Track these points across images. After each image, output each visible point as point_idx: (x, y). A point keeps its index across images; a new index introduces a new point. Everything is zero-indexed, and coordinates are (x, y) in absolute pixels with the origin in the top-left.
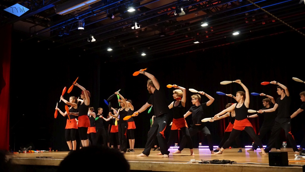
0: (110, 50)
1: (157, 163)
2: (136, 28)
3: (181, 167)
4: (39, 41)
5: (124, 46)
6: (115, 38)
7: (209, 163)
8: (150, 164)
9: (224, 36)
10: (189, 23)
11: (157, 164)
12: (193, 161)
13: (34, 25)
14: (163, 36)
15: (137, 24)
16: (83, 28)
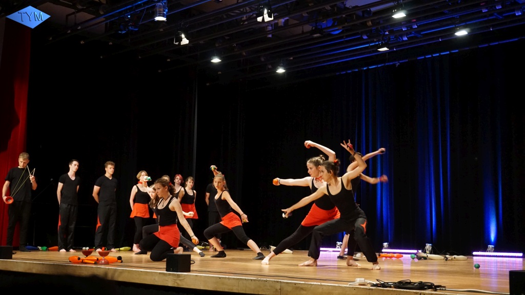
0: (216, 60)
1: (290, 283)
2: (266, 20)
3: (337, 292)
4: (82, 42)
5: (244, 54)
6: (227, 38)
7: (391, 287)
8: (278, 283)
9: (438, 38)
10: (370, 10)
11: (291, 285)
12: (360, 281)
13: (73, 10)
14: (318, 35)
15: (268, 13)
16: (164, 19)
